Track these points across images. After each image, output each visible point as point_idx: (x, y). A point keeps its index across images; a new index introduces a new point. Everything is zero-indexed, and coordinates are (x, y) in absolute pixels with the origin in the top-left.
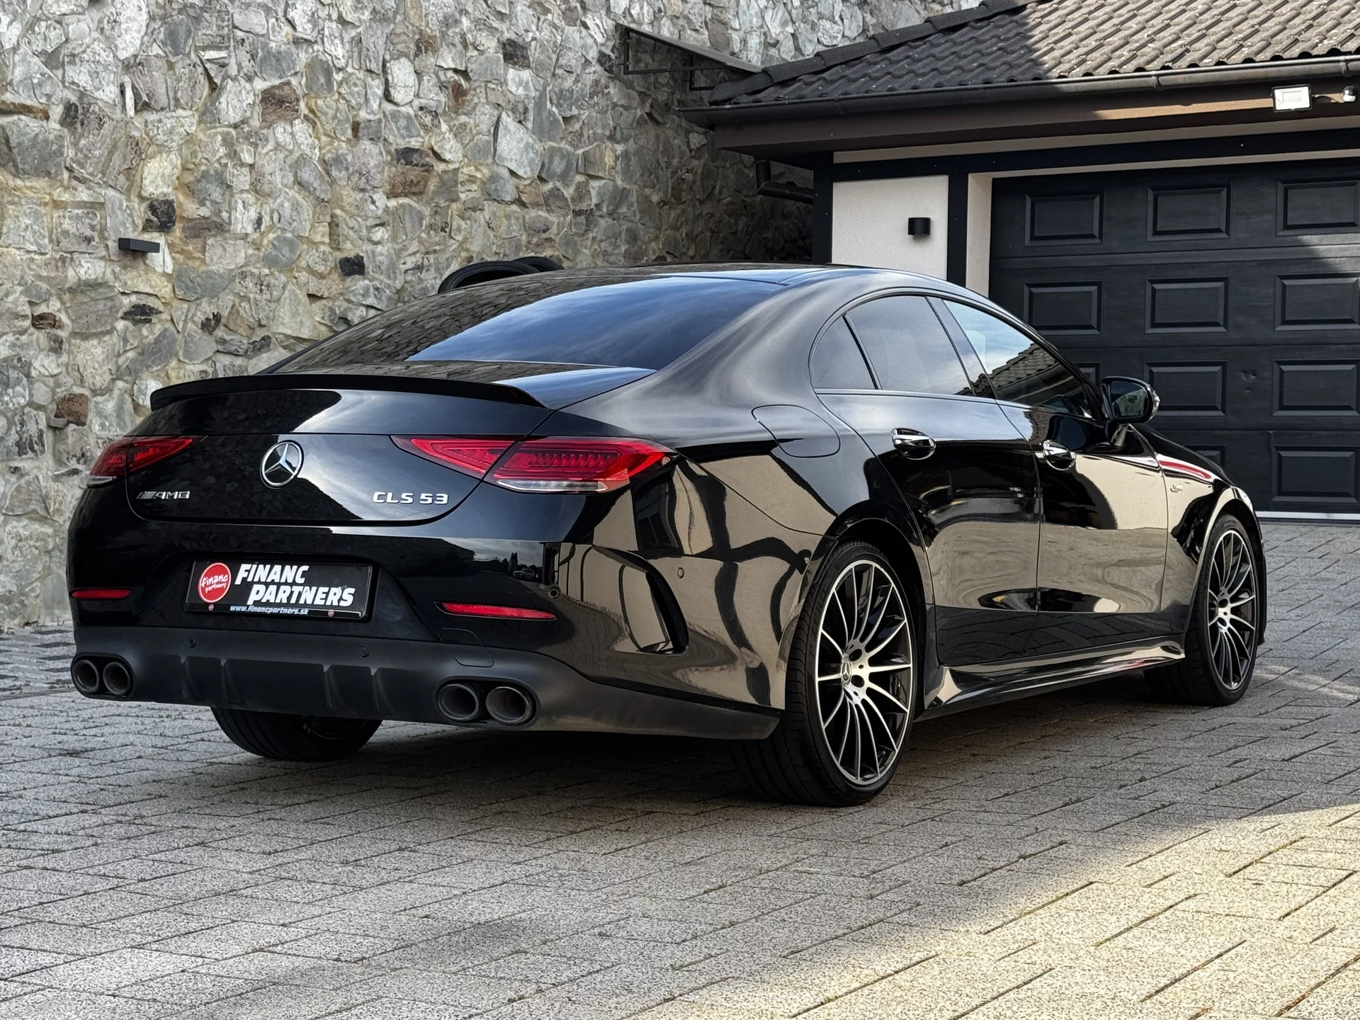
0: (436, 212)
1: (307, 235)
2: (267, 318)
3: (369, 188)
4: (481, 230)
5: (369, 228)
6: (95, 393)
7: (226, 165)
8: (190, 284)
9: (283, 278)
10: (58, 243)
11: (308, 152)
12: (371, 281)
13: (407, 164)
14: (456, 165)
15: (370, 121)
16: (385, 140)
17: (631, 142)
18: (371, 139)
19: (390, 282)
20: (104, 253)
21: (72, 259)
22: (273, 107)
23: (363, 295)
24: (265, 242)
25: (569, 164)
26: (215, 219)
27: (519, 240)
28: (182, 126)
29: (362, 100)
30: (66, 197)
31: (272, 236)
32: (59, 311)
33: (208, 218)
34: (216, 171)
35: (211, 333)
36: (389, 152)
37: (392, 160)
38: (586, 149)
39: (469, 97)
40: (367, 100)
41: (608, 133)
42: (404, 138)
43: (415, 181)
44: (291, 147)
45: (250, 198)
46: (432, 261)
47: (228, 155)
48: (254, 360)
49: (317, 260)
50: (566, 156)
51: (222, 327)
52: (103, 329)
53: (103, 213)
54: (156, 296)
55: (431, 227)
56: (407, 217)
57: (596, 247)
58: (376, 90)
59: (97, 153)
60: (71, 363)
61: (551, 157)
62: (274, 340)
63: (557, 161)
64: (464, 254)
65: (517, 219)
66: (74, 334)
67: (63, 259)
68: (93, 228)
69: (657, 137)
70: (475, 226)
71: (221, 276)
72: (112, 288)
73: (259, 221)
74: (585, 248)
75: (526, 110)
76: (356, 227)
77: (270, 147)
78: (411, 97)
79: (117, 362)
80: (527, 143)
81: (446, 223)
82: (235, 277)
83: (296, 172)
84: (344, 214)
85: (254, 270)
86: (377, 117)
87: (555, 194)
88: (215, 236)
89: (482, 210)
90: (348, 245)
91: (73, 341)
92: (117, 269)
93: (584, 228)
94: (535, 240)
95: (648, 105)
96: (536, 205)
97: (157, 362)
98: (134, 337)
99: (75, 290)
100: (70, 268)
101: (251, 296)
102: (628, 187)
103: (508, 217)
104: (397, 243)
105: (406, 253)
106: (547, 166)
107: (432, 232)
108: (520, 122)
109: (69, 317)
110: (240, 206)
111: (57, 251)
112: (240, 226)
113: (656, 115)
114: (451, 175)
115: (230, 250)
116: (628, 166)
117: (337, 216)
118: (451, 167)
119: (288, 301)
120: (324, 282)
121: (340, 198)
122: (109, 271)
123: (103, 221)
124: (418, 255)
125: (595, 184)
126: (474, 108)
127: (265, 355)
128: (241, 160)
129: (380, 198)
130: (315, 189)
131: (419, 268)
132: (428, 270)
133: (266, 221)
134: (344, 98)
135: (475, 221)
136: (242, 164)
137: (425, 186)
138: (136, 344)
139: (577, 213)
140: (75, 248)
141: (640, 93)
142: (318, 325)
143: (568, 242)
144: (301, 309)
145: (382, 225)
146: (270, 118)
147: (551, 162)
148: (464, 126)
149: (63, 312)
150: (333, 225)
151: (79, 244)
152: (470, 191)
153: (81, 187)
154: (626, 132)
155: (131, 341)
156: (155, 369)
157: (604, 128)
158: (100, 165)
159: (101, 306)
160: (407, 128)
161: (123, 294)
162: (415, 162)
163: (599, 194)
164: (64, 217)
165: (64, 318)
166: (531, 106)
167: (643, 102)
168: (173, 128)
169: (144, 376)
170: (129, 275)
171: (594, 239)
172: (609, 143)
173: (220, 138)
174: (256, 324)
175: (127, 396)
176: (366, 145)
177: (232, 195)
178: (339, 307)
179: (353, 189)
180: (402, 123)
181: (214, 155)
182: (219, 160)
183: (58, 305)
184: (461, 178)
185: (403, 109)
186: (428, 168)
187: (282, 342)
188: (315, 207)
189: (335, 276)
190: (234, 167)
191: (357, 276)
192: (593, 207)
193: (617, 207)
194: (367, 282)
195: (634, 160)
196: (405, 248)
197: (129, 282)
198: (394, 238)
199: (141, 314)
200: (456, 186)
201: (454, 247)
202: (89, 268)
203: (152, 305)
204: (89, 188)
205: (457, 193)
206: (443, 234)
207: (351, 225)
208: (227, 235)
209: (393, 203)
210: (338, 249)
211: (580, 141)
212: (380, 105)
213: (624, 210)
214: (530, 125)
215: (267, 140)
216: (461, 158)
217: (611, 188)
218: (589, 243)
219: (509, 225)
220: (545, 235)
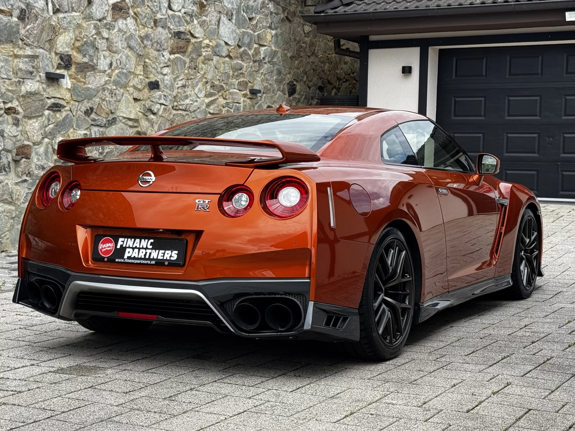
0: (192, 61)
1: (133, 71)
2: (115, 109)
3: (161, 49)
4: (212, 69)
5: (162, 68)
6: (34, 144)
7: (95, 38)
8: (79, 94)
9: (122, 90)
10: (17, 74)
11: (133, 32)
12: (162, 92)
13: (179, 38)
14: (201, 39)
15: (162, 19)
16: (169, 27)
17: (279, 29)
18: (162, 27)
19: (171, 93)
20: (38, 78)
21: (23, 82)
22: (117, 12)
23: (159, 99)
24: (114, 74)
25: (251, 39)
26: (90, 63)
27: (229, 74)
28: (75, 20)
29: (158, 9)
30: (21, 53)
31: (117, 71)
32: (17, 106)
33: (87, 63)
34: (91, 41)
35: (89, 117)
36: (170, 33)
37: (172, 36)
38: (259, 32)
39: (206, 8)
40: (160, 9)
41: (268, 25)
42: (177, 27)
43: (182, 47)
44: (126, 30)
45: (107, 53)
46: (190, 83)
47: (96, 34)
48: (109, 129)
49: (138, 82)
50: (250, 35)
51: (94, 114)
52: (38, 114)
53: (38, 60)
54: (63, 99)
55: (189, 67)
56: (179, 63)
57: (263, 77)
58: (165, 4)
59: (35, 32)
60: (24, 130)
61: (243, 36)
62: (118, 119)
63: (246, 37)
64: (204, 80)
65: (228, 64)
66: (25, 117)
67: (19, 82)
68: (33, 67)
69: (290, 27)
70: (209, 67)
71: (93, 90)
72: (42, 95)
73: (111, 65)
74: (258, 77)
75: (232, 14)
76: (156, 67)
77: (116, 30)
78: (180, 8)
79: (45, 130)
80: (233, 29)
81: (196, 66)
82: (100, 90)
83: (128, 42)
84: (150, 62)
85: (109, 87)
86: (165, 17)
87: (245, 53)
88: (90, 71)
89: (212, 60)
90: (152, 76)
91: (24, 120)
92: (45, 86)
93: (258, 68)
94: (236, 74)
95: (286, 13)
96: (237, 58)
97: (64, 130)
98: (53, 118)
99: (25, 96)
100: (23, 86)
101: (107, 99)
102: (277, 50)
103: (224, 63)
104: (174, 75)
105: (178, 79)
106: (241, 40)
107: (190, 70)
108: (229, 20)
109: (22, 109)
110: (102, 57)
111: (16, 78)
112: (102, 67)
113: (290, 17)
114: (198, 44)
115: (98, 78)
116: (277, 40)
117: (147, 63)
118: (199, 40)
119: (124, 101)
120: (141, 93)
121: (148, 54)
122: (41, 87)
123: (38, 64)
124: (184, 80)
125: (263, 49)
126: (208, 13)
127: (114, 126)
128: (102, 36)
129: (166, 54)
130: (137, 50)
131: (184, 86)
132: (188, 87)
133: (114, 64)
134: (150, 8)
135: (209, 65)
136: (103, 38)
137: (187, 48)
138: (54, 121)
139: (255, 62)
140: (25, 77)
141: (282, 7)
142: (138, 112)
143: (251, 74)
144: (130, 105)
145: (168, 66)
146: (116, 17)
147: (243, 38)
148: (204, 21)
149: (19, 106)
150: (145, 66)
151: (27, 74)
152: (207, 51)
153: (27, 48)
154: (276, 25)
155: (52, 120)
156: (63, 133)
157: (267, 23)
158: (37, 38)
159: (37, 104)
160: (179, 22)
161: (48, 98)
162: (182, 38)
163: (264, 53)
164: (20, 62)
165: (20, 109)
166: (234, 13)
167: (284, 11)
168: (71, 21)
169: (58, 136)
170: (51, 89)
171: (262, 73)
172: (269, 30)
173: (93, 26)
174: (110, 112)
175: (49, 145)
176: (160, 29)
177: (98, 52)
178: (148, 104)
179: (154, 50)
180: (177, 19)
181: (90, 34)
182: (92, 36)
183: (17, 103)
184: (203, 45)
185: (177, 13)
186: (188, 41)
187: (122, 120)
188: (137, 58)
189: (146, 90)
190: (100, 39)
191: (156, 90)
192: (262, 59)
193: (272, 58)
194: (160, 93)
195: (280, 38)
196: (178, 77)
197: (50, 93)
198: (173, 72)
199: (56, 107)
200: (201, 49)
201: (200, 77)
202: (31, 86)
203: (61, 103)
204: (31, 49)
205: (201, 52)
206: (195, 71)
207: (153, 66)
208: (96, 71)
209: (172, 57)
210: (147, 78)
211: (256, 28)
212: (166, 11)
213: (275, 60)
214: (234, 21)
215: (114, 27)
216: (203, 36)
217: (270, 50)
218: (260, 75)
219: (225, 67)
220: (240, 72)
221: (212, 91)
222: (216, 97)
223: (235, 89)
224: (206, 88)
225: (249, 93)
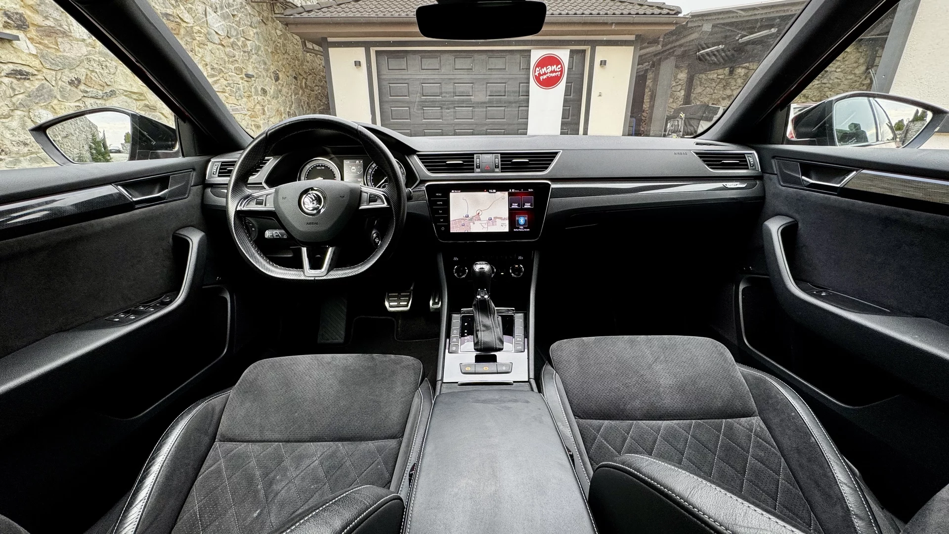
2: (111, 82)
4: (209, 53)
9: (114, 63)
13: (168, 20)
14: (192, 25)
17: (258, 29)
25: (237, 33)
26: (60, 28)
27: (226, 59)
33: (55, 27)
35: (76, 87)
38: (242, 28)
41: (249, 24)
42: (163, 8)
43: (174, 29)
48: (109, 101)
50: (236, 29)
51: (83, 85)
54: (29, 65)
57: (253, 65)
61: (230, 29)
62: (118, 92)
63: (233, 30)
64: (203, 62)
65: (222, 51)
70: (206, 51)
71: (74, 59)
74: (250, 65)
75: (216, 8)
79: (11, 101)
81: (192, 48)
82: (83, 60)
85: (95, 58)
87: (234, 43)
88: (62, 37)
89: (208, 46)
93: (248, 58)
94: (231, 60)
95: (261, 16)
96: (227, 46)
97: (43, 101)
98: (20, 87)
101: (97, 70)
102: (260, 45)
103: (218, 50)
106: (229, 32)
108: (215, 12)
110: (75, 24)
112: (78, 35)
114: (190, 29)
115: (74, 46)
118: (189, 25)
119: (120, 75)
125: (250, 42)
126: (193, 2)
127: (115, 99)
137: (179, 31)
138: (22, 91)
139: (244, 52)
142: (141, 86)
143: (243, 62)
144: (129, 78)
148: (191, 8)
152: (200, 37)
155: (18, 89)
156: (42, 104)
157: (248, 21)
160: (164, 4)
162: (171, 20)
163: (250, 46)
166: (218, 6)
167: (259, 15)
169: (35, 108)
171: (252, 62)
172: (250, 28)
174: (104, 84)
177: (67, 17)
184: (195, 31)
186: (180, 24)
187: (123, 93)
192: (249, 50)
193: (258, 51)
199: (22, 75)
200: (193, 34)
201: (198, 59)
203: (27, 71)
205: (195, 36)
208: (71, 38)
211: (239, 24)
213: (260, 53)
214: (218, 14)
216: (193, 22)
217: (254, 44)
218: (250, 63)
219: (220, 53)
220: (234, 59)
221: (213, 73)
222: (218, 78)
223: (232, 72)
224: (207, 70)
225: (244, 77)
